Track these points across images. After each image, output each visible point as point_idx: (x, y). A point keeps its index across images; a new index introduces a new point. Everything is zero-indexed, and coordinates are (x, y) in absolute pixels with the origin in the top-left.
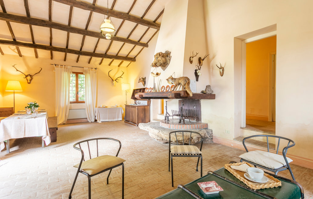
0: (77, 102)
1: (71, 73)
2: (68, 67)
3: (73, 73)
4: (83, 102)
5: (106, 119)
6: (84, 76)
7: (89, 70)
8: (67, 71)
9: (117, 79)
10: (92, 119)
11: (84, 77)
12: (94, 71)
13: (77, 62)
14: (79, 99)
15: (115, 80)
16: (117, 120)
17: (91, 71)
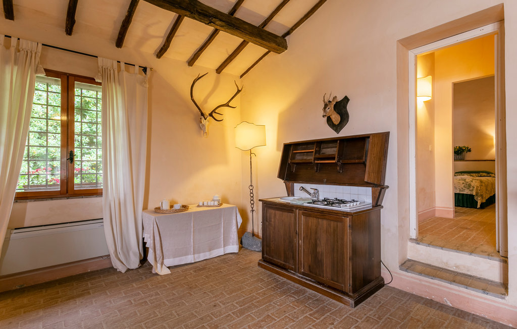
0: (67, 190)
1: (36, 71)
2: (24, 44)
3: (49, 73)
4: (95, 193)
5: (186, 254)
6: (100, 95)
7: (119, 70)
8: (16, 63)
9: (214, 111)
10: (131, 254)
11: (97, 98)
12: (139, 76)
13: (69, 31)
14: (77, 181)
15: (211, 115)
16: (220, 252)
17: (125, 74)
